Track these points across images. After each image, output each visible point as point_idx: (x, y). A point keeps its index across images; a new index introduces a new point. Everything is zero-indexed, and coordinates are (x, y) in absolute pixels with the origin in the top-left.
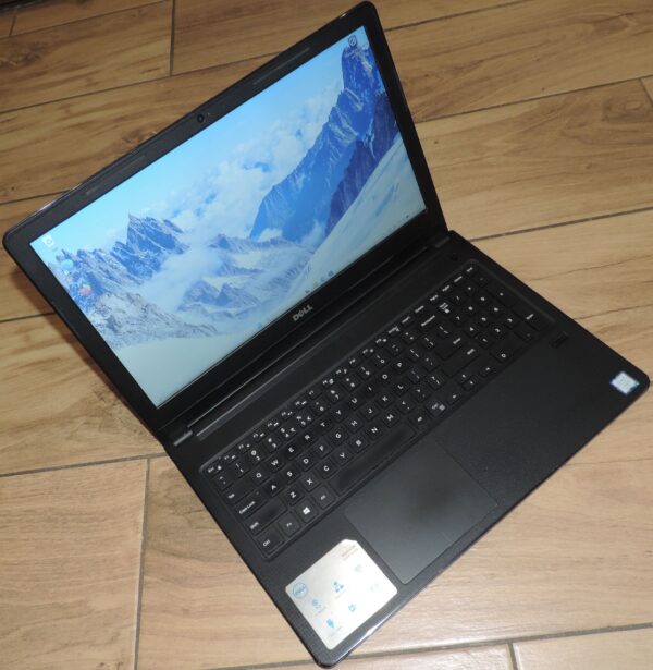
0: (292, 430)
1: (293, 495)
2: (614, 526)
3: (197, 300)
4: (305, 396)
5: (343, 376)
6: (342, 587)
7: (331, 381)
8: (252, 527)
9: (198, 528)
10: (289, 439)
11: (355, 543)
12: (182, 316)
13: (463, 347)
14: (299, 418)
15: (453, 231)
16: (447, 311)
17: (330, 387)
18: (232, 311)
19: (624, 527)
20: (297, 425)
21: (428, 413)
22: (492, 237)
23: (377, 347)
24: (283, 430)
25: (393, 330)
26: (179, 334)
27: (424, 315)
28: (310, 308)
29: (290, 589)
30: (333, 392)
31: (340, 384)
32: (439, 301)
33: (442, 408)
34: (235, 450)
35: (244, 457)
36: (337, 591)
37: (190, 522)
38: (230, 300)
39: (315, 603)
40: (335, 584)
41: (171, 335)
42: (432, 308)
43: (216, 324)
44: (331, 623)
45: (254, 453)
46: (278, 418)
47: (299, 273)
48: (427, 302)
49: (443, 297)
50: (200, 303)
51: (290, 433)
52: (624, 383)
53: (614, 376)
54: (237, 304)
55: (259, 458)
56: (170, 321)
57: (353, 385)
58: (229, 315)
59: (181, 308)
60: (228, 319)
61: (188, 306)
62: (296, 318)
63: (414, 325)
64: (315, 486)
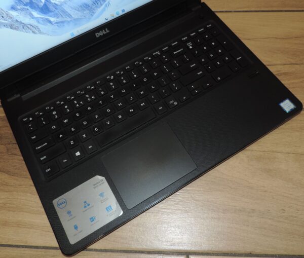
0: (81, 103)
1: (72, 143)
2: (265, 191)
3: (25, 5)
4: (95, 84)
5: (120, 75)
6: (89, 205)
7: (112, 77)
8: (42, 159)
9: (12, 154)
10: (79, 108)
11: (103, 178)
12: (14, 13)
13: (196, 69)
14: (87, 96)
15: (204, 3)
16: (191, 47)
17: (110, 81)
18: (52, 19)
19: (270, 192)
20: (85, 100)
21: (166, 105)
22: (226, 12)
23: (144, 62)
24: (75, 102)
25: (157, 53)
26: (11, 27)
27: (176, 47)
28: (108, 31)
29: (55, 202)
30: (111, 84)
31: (117, 80)
32: (187, 41)
33: (176, 103)
34: (43, 110)
35: (48, 115)
36: (85, 207)
37: (8, 150)
38: (51, 11)
39: (69, 212)
40: (85, 202)
41: (5, 26)
42: (183, 44)
43: (40, 26)
44: (76, 227)
45: (54, 113)
46: (75, 94)
47: (101, 5)
48: (180, 41)
49: (190, 39)
50: (28, 7)
51: (79, 104)
52: (287, 106)
53: (282, 100)
54: (56, 16)
55: (56, 117)
56: (5, 15)
57: (124, 81)
58: (50, 22)
59: (13, 8)
60: (49, 24)
61: (19, 7)
62: (98, 35)
63: (169, 52)
64: (86, 139)
